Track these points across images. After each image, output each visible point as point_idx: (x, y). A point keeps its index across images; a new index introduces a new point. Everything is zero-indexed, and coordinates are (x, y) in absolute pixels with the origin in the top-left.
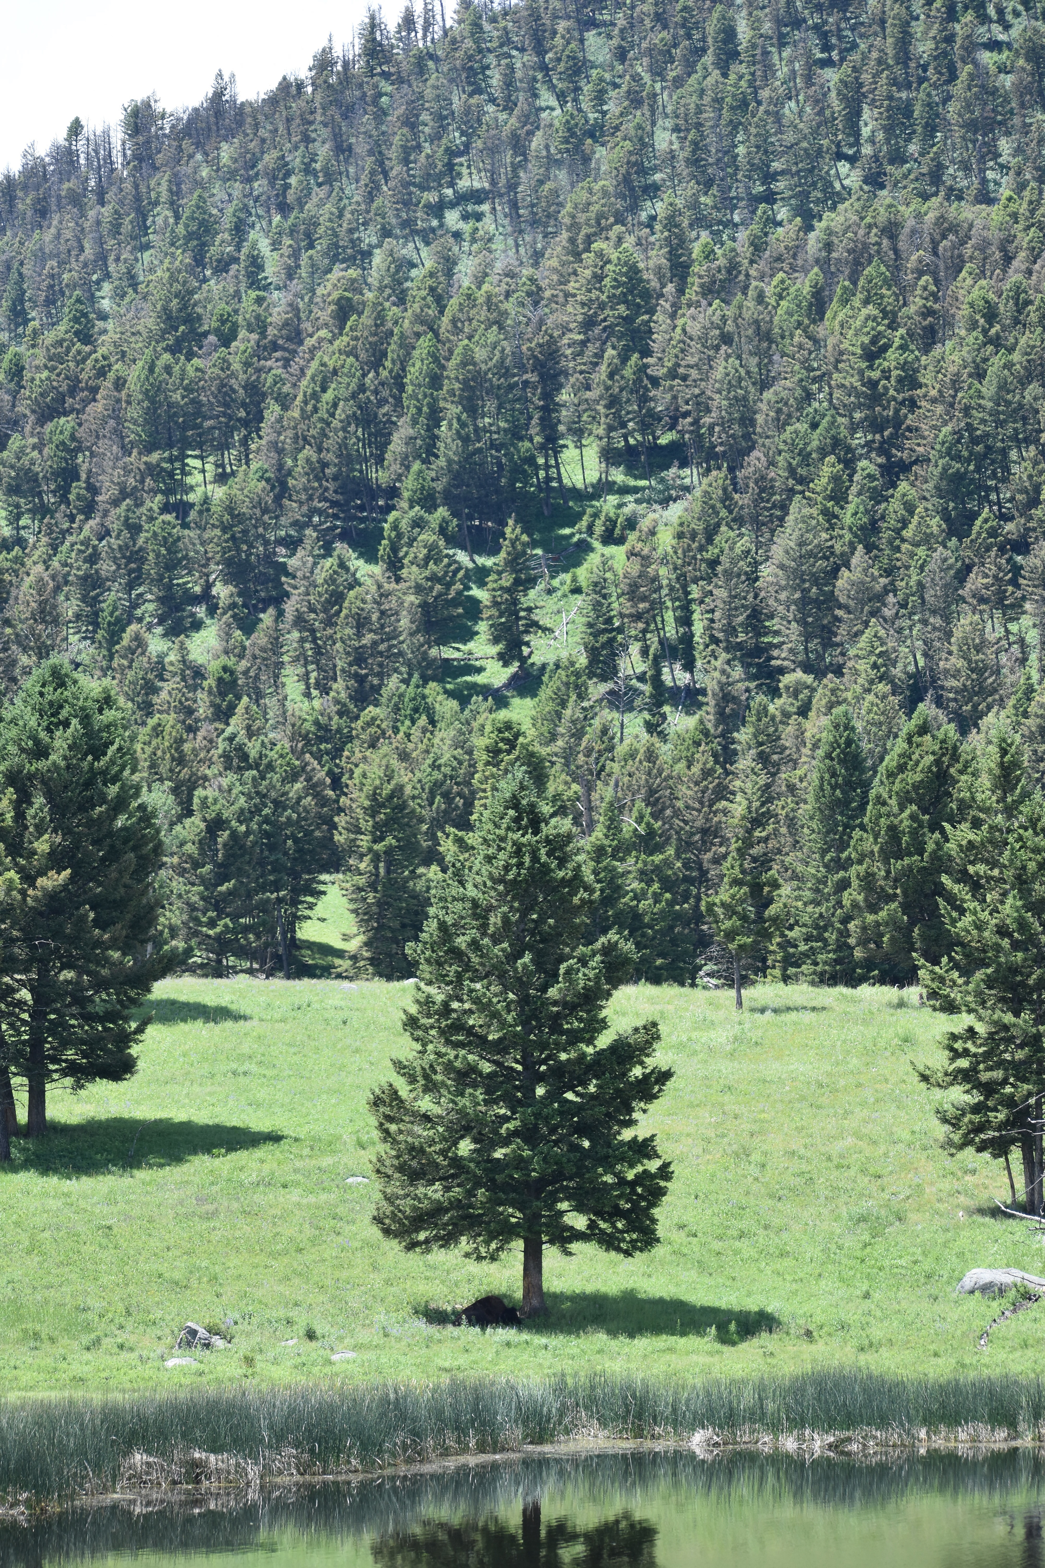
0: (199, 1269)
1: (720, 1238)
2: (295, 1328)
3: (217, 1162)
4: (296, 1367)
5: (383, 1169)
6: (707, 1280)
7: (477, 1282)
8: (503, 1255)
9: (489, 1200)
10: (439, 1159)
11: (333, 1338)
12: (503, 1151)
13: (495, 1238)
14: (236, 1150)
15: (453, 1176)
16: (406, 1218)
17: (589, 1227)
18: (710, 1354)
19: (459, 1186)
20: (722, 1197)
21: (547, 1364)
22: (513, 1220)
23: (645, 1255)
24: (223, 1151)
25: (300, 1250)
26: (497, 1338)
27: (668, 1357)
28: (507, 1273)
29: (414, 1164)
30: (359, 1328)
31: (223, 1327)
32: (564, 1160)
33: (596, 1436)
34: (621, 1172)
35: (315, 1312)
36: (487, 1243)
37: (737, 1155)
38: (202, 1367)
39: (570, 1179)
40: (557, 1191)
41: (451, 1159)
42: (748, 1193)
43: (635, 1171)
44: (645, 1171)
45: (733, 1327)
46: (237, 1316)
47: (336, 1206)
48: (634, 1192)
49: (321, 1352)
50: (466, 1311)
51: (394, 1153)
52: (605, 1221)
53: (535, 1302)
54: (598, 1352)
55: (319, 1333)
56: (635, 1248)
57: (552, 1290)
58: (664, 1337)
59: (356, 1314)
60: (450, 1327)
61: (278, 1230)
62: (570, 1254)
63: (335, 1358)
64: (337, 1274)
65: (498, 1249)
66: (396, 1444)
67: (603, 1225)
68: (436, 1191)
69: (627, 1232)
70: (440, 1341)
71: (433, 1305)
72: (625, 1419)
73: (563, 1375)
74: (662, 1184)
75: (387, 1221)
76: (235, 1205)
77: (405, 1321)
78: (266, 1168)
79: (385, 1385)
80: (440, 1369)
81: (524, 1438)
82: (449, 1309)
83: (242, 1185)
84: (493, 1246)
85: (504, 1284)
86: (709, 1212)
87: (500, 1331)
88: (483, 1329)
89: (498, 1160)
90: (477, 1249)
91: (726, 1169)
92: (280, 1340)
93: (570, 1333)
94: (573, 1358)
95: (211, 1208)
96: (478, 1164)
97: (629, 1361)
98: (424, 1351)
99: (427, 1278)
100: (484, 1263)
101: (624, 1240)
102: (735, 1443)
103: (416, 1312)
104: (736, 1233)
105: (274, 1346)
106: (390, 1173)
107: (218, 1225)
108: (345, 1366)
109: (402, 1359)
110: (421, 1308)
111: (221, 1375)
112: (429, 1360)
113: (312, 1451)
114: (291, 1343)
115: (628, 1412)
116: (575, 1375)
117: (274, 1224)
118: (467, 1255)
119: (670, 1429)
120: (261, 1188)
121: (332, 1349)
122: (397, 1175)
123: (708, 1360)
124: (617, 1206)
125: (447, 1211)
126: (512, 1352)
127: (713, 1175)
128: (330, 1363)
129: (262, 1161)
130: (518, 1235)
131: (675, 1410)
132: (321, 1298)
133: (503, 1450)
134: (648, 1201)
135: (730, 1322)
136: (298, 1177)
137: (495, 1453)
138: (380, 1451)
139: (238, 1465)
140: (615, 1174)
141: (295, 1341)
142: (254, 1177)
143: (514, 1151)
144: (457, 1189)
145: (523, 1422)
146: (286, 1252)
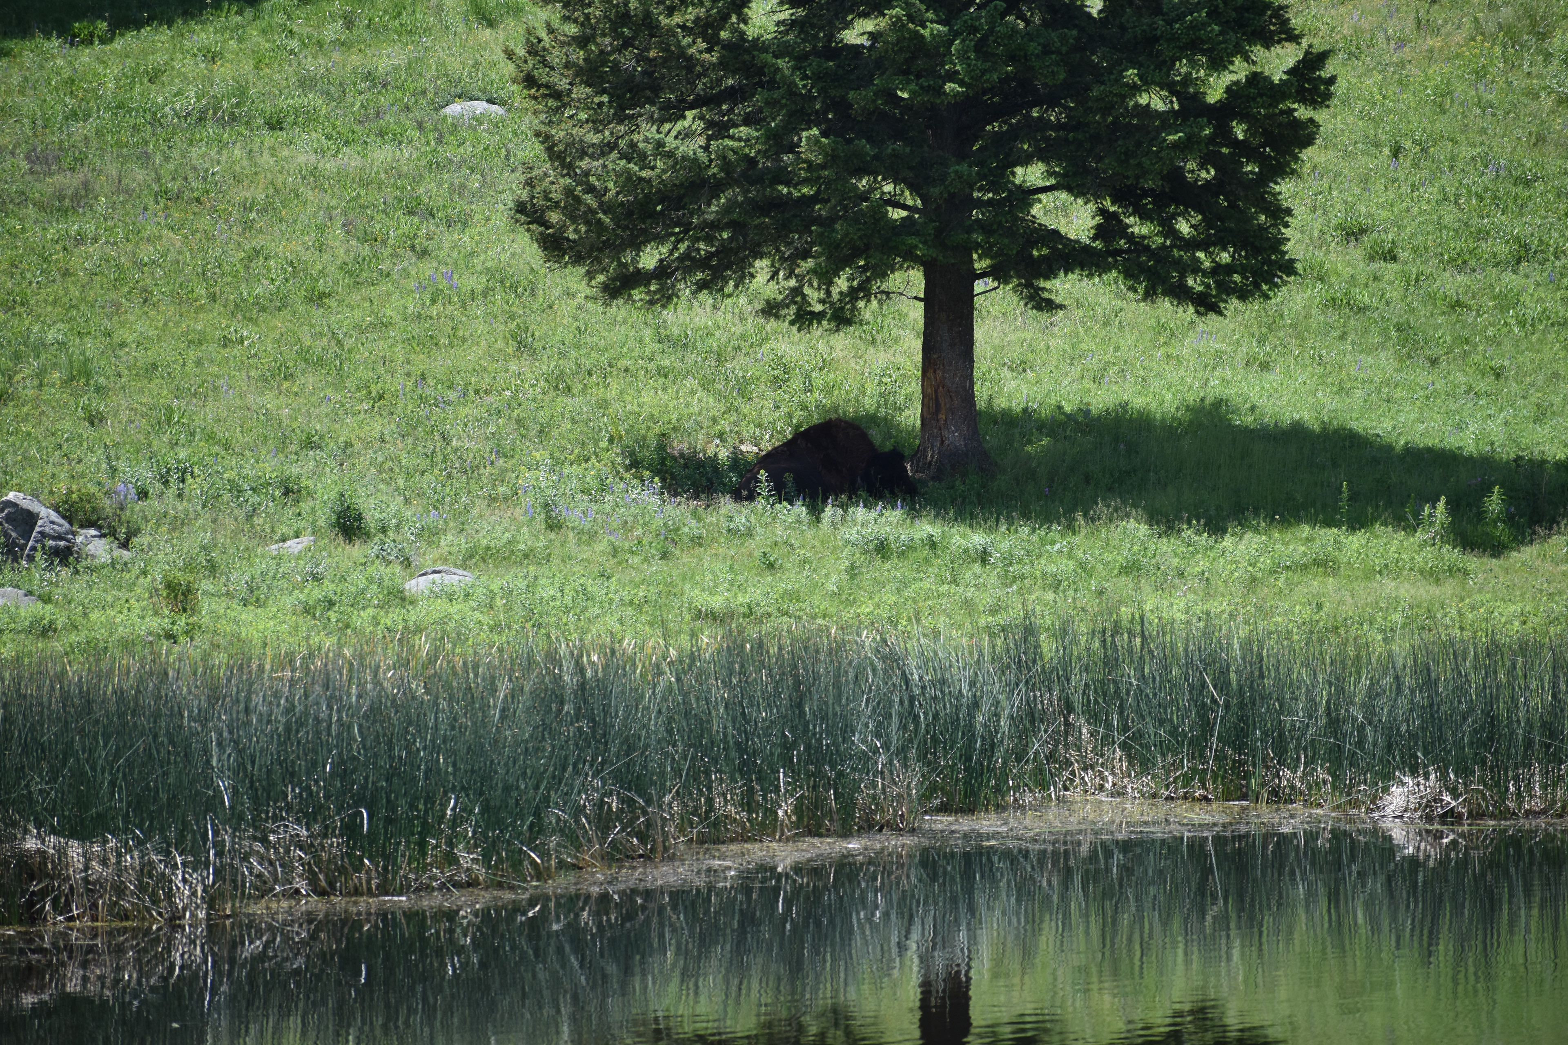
0: (38, 348)
1: (1459, 263)
2: (305, 506)
3: (85, 56)
4: (308, 610)
5: (542, 75)
6: (1423, 376)
7: (796, 384)
8: (868, 310)
9: (832, 159)
10: (697, 48)
11: (408, 533)
12: (869, 25)
13: (847, 261)
14: (138, 25)
15: (734, 95)
16: (607, 208)
17: (1100, 232)
18: (1432, 575)
19: (747, 121)
20: (1465, 152)
21: (985, 600)
22: (896, 214)
23: (1255, 305)
24: (103, 26)
25: (318, 298)
26: (851, 533)
27: (1314, 584)
28: (879, 358)
29: (627, 60)
30: (480, 507)
31: (107, 505)
32: (1034, 47)
33: (1119, 793)
34: (1187, 80)
35: (362, 463)
36: (826, 278)
37: (1510, 32)
38: (47, 611)
39: (1052, 102)
40: (1014, 134)
41: (727, 46)
42: (1540, 140)
43: (1227, 79)
44: (1255, 79)
45: (1494, 503)
46: (146, 474)
47: (417, 180)
48: (1224, 134)
49: (378, 570)
50: (769, 460)
51: (572, 29)
52: (1144, 216)
53: (954, 437)
54: (1125, 570)
55: (371, 517)
56: (1227, 290)
57: (1001, 403)
58: (1305, 530)
59: (471, 471)
60: (726, 505)
61: (258, 242)
62: (1048, 306)
63: (417, 585)
64: (420, 362)
65: (853, 294)
66: (579, 811)
67: (1139, 228)
68: (686, 135)
69: (1204, 245)
70: (697, 541)
71: (679, 445)
72: (1198, 747)
73: (1029, 631)
74: (1302, 112)
75: (554, 217)
76: (139, 175)
77: (603, 488)
78: (224, 71)
79: (552, 657)
80: (699, 615)
81: (925, 797)
82: (724, 454)
83: (156, 121)
84: (842, 284)
85: (871, 388)
86: (1431, 192)
87: (860, 512)
88: (815, 511)
89: (856, 49)
90: (797, 291)
91: (1480, 74)
92: (264, 539)
93: (1047, 518)
94: (1056, 586)
95: (69, 181)
96: (800, 60)
97: (1208, 595)
98: (657, 566)
99: (663, 373)
100: (817, 331)
101: (1195, 268)
102: (1506, 814)
103: (635, 464)
104: (1503, 250)
105: (248, 555)
106: (563, 84)
107: (90, 228)
108: (441, 606)
109: (594, 587)
110: (648, 454)
111: (101, 634)
112: (670, 590)
113: (351, 829)
114: (294, 546)
115: (1206, 727)
116: (1063, 632)
117: (248, 226)
118: (771, 310)
119: (1321, 774)
120: (211, 129)
121: (407, 563)
122: (581, 92)
123: (1426, 591)
124: (1177, 174)
125: (716, 188)
126: (893, 569)
127: (1445, 92)
128: (401, 598)
129: (212, 57)
130: (910, 258)
131: (1334, 723)
132: (377, 426)
133: (869, 826)
134: (1261, 160)
135: (1487, 490)
136: (314, 99)
137: (846, 834)
138: (538, 829)
139: (146, 869)
140: (1172, 88)
141: (306, 540)
142: (191, 99)
143: (897, 25)
144: (743, 131)
145: (922, 757)
146: (282, 303)
